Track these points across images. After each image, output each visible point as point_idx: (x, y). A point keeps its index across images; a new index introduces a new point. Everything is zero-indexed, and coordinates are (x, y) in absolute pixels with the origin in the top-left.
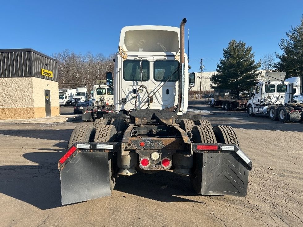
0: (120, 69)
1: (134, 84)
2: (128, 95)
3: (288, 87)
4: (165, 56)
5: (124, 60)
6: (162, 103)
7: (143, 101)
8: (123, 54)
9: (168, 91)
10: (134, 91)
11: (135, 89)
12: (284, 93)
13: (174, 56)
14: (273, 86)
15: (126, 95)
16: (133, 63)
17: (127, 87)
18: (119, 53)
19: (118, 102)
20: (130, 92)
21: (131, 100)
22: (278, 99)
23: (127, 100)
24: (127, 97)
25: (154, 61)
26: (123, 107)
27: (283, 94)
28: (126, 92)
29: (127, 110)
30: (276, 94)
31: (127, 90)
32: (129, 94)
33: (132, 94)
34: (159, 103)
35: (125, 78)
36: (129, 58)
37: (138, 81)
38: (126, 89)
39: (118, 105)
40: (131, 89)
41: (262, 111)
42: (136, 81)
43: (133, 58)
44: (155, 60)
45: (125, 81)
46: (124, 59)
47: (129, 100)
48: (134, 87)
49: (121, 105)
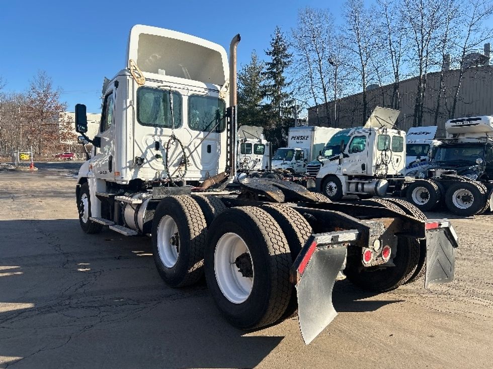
0: (131, 102)
1: (156, 132)
2: (146, 152)
3: (266, 146)
4: (206, 89)
5: (140, 86)
6: (201, 168)
7: (172, 164)
8: (137, 75)
9: (209, 148)
10: (157, 145)
11: (158, 140)
12: (262, 156)
13: (218, 91)
14: (250, 145)
15: (142, 152)
16: (154, 94)
17: (144, 138)
18: (130, 73)
19: (128, 164)
20: (149, 147)
21: (151, 161)
22: (255, 162)
23: (145, 161)
24: (145, 154)
25: (189, 95)
26: (136, 173)
27: (260, 157)
28: (143, 147)
29: (143, 179)
30: (253, 156)
31: (143, 143)
32: (147, 148)
33: (153, 149)
34: (197, 167)
35: (141, 120)
36: (148, 84)
37: (164, 127)
38: (141, 140)
39: (128, 169)
40: (151, 141)
41: (238, 179)
42: (161, 126)
43: (154, 85)
44: (190, 93)
45: (139, 125)
46: (138, 84)
47: (148, 162)
48: (156, 137)
49: (133, 170)
